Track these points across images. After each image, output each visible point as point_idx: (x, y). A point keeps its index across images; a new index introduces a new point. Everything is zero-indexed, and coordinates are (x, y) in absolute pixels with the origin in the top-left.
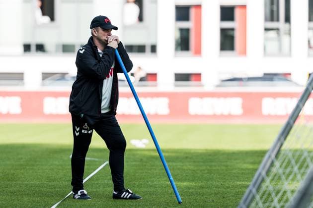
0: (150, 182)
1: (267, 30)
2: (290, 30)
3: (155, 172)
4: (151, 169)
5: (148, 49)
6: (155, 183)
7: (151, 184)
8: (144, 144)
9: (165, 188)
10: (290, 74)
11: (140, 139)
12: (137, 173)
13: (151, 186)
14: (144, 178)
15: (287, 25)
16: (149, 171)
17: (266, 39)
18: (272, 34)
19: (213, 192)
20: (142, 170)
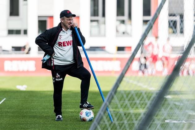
0: (32, 110)
1: (92, 21)
2: (105, 21)
3: (34, 104)
4: (31, 103)
5: (22, 32)
6: (35, 110)
7: (33, 111)
8: (25, 88)
9: (42, 113)
10: (105, 47)
11: (22, 85)
12: (24, 105)
13: (33, 113)
14: (28, 108)
15: (103, 18)
16: (31, 104)
17: (91, 27)
18: (95, 24)
19: (70, 116)
20: (26, 103)
